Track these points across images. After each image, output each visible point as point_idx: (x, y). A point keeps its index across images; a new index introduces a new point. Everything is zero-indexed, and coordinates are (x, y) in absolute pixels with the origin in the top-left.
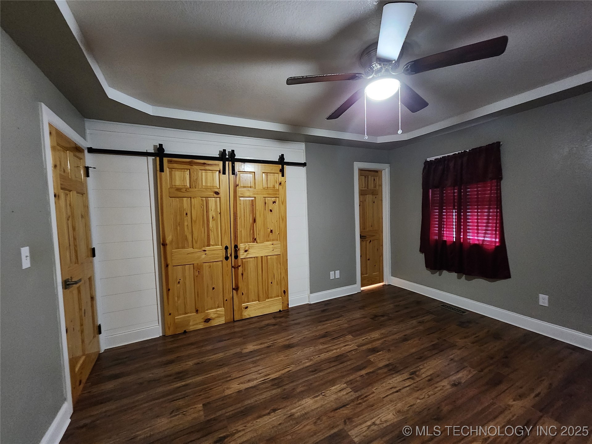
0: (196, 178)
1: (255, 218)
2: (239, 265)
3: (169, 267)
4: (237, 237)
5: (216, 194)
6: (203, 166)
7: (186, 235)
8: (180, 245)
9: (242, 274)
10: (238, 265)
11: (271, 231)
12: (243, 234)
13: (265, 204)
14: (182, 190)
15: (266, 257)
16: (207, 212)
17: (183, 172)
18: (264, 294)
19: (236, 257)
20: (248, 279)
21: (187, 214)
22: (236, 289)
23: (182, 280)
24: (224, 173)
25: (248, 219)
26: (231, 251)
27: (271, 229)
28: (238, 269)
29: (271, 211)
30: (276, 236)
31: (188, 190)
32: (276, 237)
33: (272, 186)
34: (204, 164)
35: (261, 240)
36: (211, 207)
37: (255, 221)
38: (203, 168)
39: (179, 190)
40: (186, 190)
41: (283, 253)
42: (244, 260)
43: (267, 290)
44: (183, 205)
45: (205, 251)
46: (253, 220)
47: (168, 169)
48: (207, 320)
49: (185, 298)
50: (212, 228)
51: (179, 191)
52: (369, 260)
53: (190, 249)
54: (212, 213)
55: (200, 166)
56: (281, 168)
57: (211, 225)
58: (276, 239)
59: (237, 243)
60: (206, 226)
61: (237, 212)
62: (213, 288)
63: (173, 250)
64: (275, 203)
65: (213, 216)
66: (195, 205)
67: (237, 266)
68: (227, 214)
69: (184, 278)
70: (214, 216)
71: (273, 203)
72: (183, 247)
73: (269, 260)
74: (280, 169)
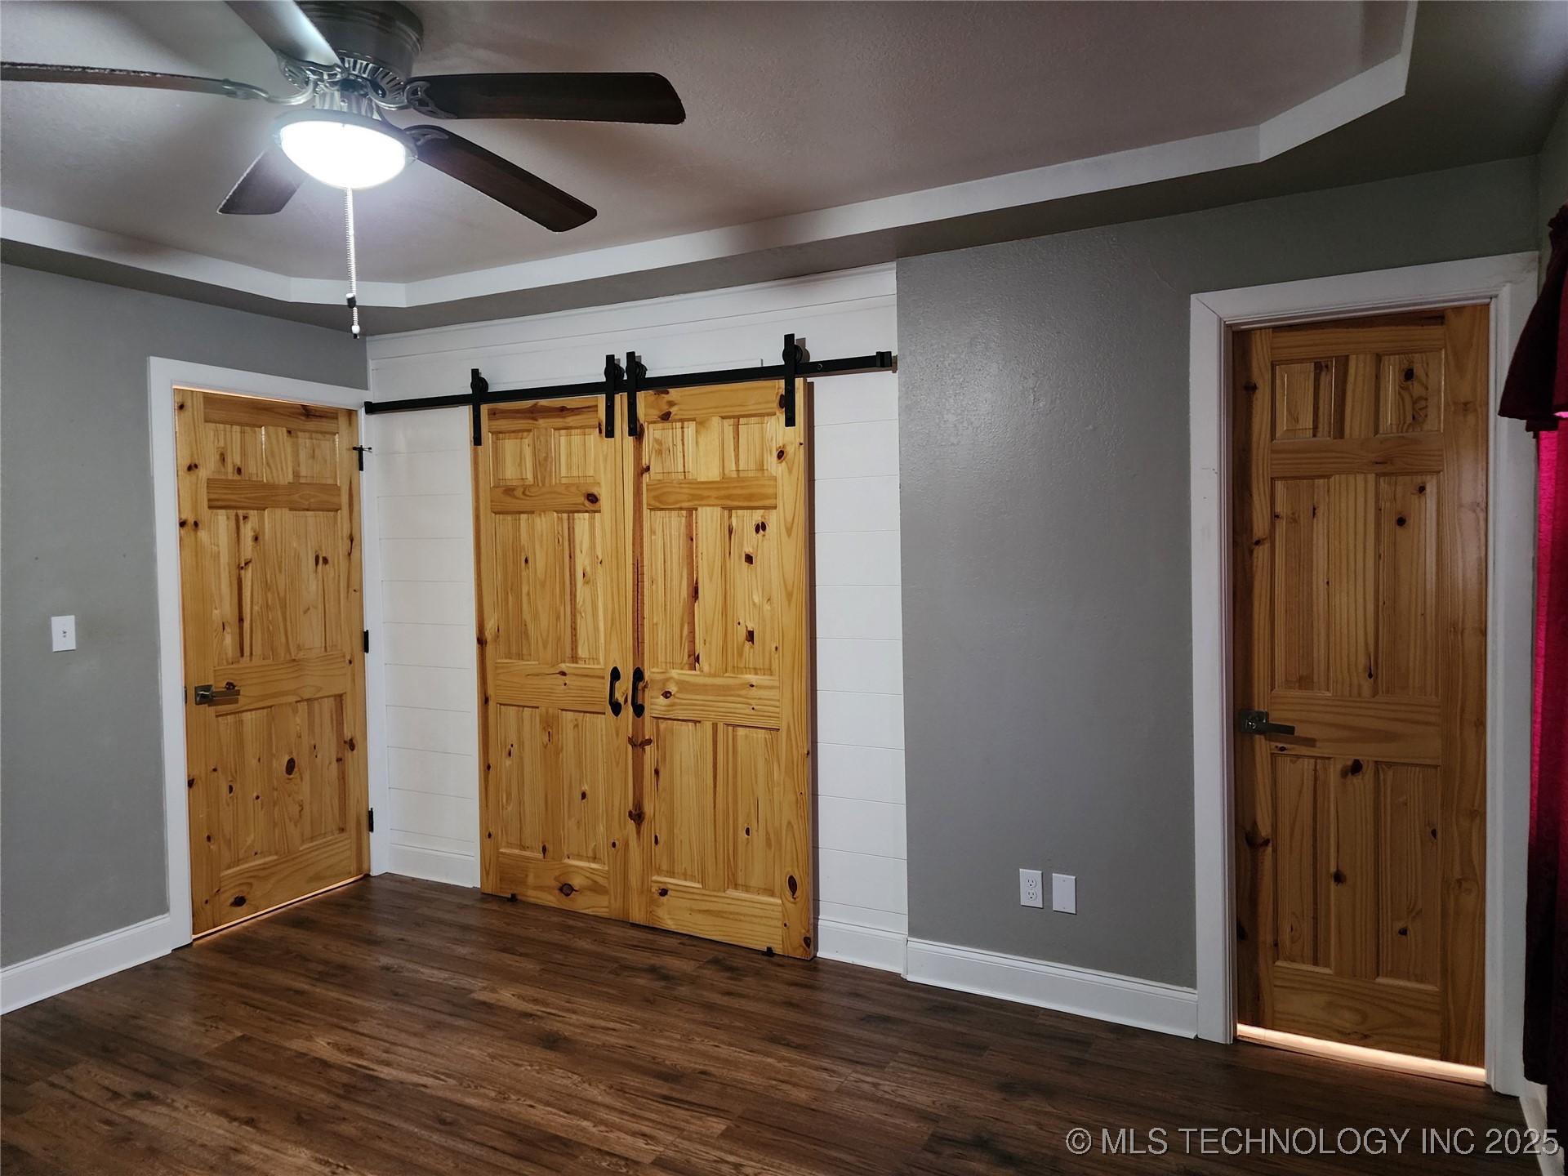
0: (544, 455)
1: (697, 583)
2: (647, 738)
3: (491, 703)
4: (643, 642)
5: (589, 500)
6: (558, 417)
7: (525, 621)
8: (514, 650)
9: (657, 772)
10: (644, 736)
11: (750, 636)
12: (661, 636)
13: (730, 532)
14: (515, 493)
15: (730, 728)
16: (570, 557)
17: (519, 441)
18: (721, 865)
19: (639, 710)
20: (672, 793)
21: (526, 561)
22: (637, 816)
23: (515, 746)
24: (610, 433)
25: (676, 582)
26: (624, 686)
27: (750, 629)
28: (644, 750)
29: (749, 559)
30: (767, 655)
31: (527, 493)
32: (767, 660)
33: (752, 466)
34: (563, 409)
35: (713, 664)
36: (582, 542)
37: (695, 593)
38: (559, 422)
39: (509, 491)
40: (524, 493)
41: (789, 727)
42: (663, 725)
43: (731, 852)
44: (520, 535)
45: (563, 674)
46: (691, 589)
47: (490, 434)
48: (566, 889)
49: (521, 803)
50: (582, 606)
51: (510, 495)
52: (1339, 878)
53: (534, 663)
54: (582, 561)
55: (552, 417)
56: (784, 394)
57: (579, 599)
58: (767, 666)
59: (643, 664)
60: (568, 597)
61: (642, 561)
62: (584, 796)
63: (499, 661)
64: (764, 528)
65: (584, 570)
66: (542, 535)
67: (639, 742)
68: (618, 565)
69: (521, 743)
70: (588, 569)
71: (757, 531)
72: (520, 656)
73: (740, 742)
74: (782, 396)
